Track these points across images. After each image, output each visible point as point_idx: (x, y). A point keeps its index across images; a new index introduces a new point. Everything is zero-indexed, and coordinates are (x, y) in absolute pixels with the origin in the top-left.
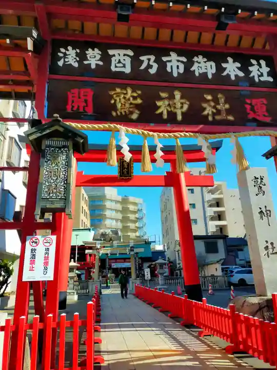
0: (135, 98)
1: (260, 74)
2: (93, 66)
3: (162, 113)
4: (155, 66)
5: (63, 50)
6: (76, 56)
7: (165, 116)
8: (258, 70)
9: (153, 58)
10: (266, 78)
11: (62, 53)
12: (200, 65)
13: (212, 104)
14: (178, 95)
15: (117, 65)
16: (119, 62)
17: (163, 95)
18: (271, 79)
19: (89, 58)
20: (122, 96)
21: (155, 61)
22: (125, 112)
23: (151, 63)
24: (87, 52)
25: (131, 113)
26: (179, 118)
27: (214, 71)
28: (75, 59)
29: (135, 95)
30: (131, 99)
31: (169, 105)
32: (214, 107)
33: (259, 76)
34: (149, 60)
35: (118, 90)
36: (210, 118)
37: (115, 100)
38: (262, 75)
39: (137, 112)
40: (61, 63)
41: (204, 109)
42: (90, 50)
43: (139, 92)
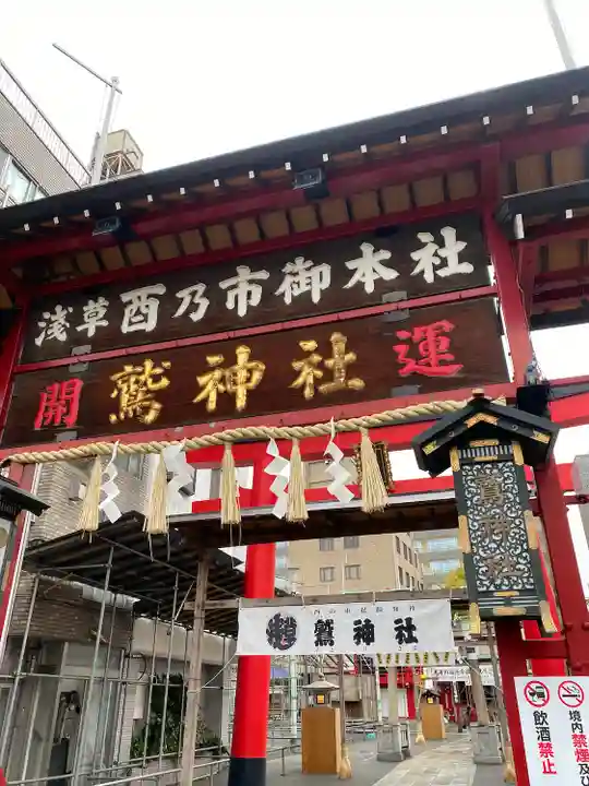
0: (156, 379)
1: (438, 262)
2: (91, 333)
3: (205, 400)
4: (204, 304)
5: (47, 315)
6: (66, 320)
7: (212, 405)
8: (436, 254)
9: (201, 288)
10: (455, 267)
11: (45, 320)
12: (296, 279)
13: (316, 358)
14: (242, 353)
15: (133, 320)
16: (138, 312)
17: (213, 360)
18: (467, 268)
19: (86, 319)
20: (133, 379)
21: (205, 295)
22: (135, 411)
23: (197, 300)
24: (85, 309)
25: (146, 410)
26: (241, 402)
27: (326, 283)
28: (64, 326)
29: (158, 371)
30: (150, 381)
31: (222, 380)
32: (320, 366)
33: (436, 268)
34: (193, 294)
35: (129, 369)
36: (308, 393)
37: (120, 390)
38: (444, 263)
39: (157, 406)
40: (39, 341)
41: (297, 374)
42: (91, 302)
43: (167, 364)
